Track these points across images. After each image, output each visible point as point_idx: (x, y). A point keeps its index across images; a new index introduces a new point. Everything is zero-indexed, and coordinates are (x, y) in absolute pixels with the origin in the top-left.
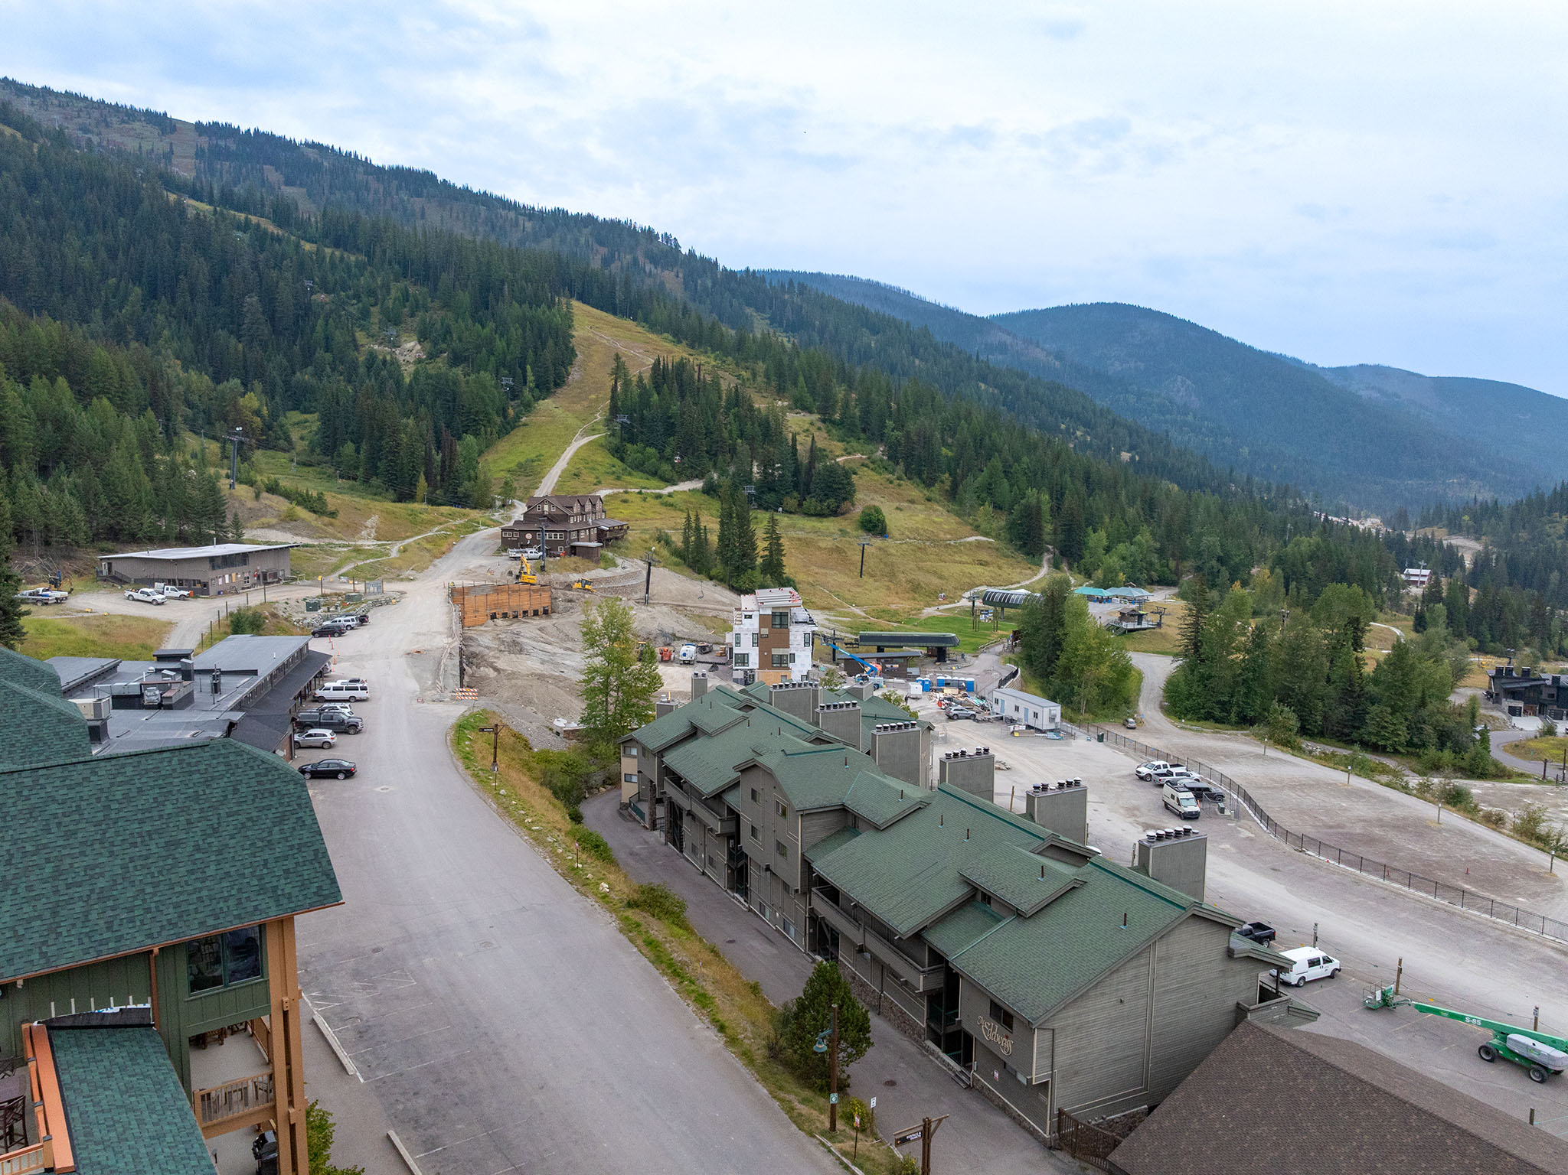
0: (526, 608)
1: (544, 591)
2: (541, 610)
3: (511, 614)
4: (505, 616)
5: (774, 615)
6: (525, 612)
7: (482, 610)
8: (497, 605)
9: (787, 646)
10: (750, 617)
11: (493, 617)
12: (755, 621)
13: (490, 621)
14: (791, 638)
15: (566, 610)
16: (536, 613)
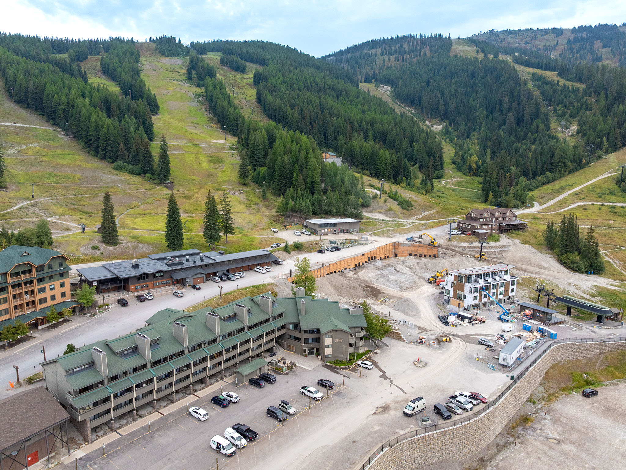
0: (426, 254)
1: (434, 248)
2: (432, 256)
3: (418, 255)
4: (416, 255)
5: (459, 276)
6: (425, 255)
7: (406, 252)
8: (412, 251)
9: (463, 291)
10: (451, 275)
11: (411, 255)
12: (453, 276)
13: (409, 256)
14: (465, 288)
15: (443, 257)
16: (430, 256)
